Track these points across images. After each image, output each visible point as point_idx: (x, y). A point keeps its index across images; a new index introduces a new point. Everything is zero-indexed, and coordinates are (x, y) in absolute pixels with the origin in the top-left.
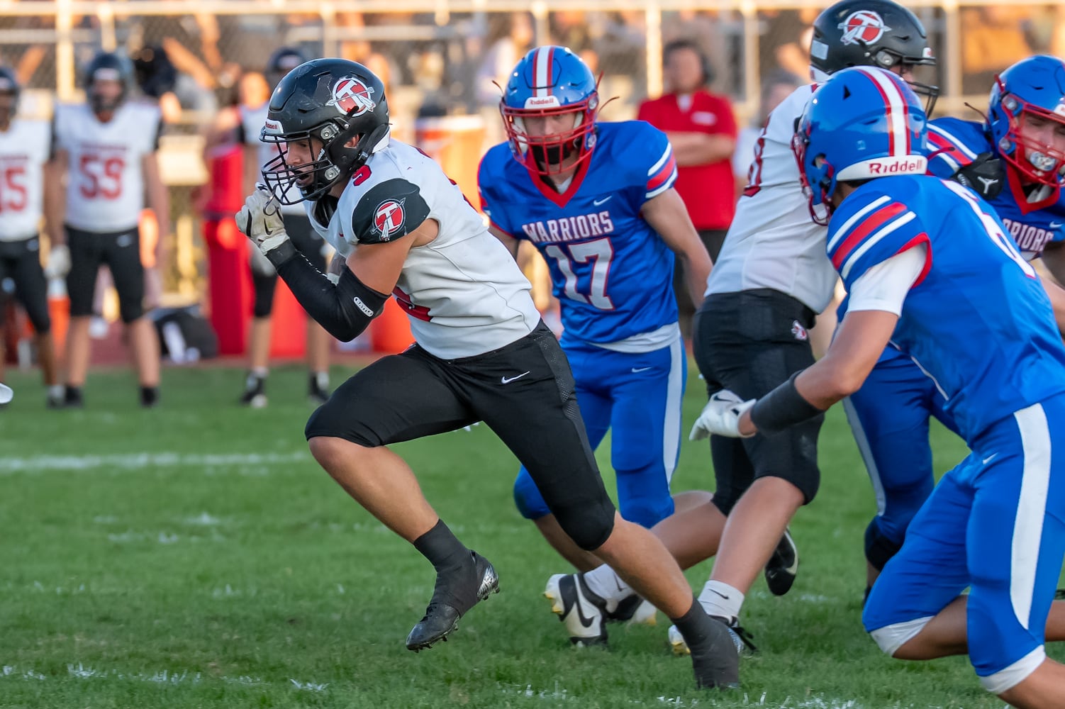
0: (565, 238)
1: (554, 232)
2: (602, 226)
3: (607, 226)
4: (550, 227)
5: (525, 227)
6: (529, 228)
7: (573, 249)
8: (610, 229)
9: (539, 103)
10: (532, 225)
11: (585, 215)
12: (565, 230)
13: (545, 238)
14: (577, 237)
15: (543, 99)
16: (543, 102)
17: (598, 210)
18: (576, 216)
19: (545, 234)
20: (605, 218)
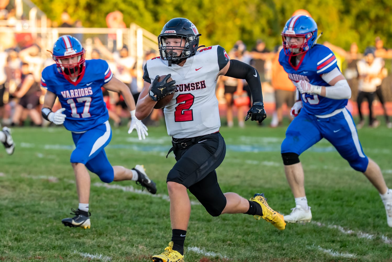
0: (76, 96)
1: (72, 94)
2: (89, 92)
3: (90, 92)
4: (71, 93)
5: (62, 93)
6: (64, 93)
7: (78, 100)
8: (91, 93)
9: (69, 53)
10: (65, 92)
11: (84, 89)
12: (76, 94)
13: (69, 96)
14: (80, 96)
15: (70, 51)
16: (70, 53)
17: (88, 87)
18: (80, 89)
19: (69, 95)
20: (90, 90)
